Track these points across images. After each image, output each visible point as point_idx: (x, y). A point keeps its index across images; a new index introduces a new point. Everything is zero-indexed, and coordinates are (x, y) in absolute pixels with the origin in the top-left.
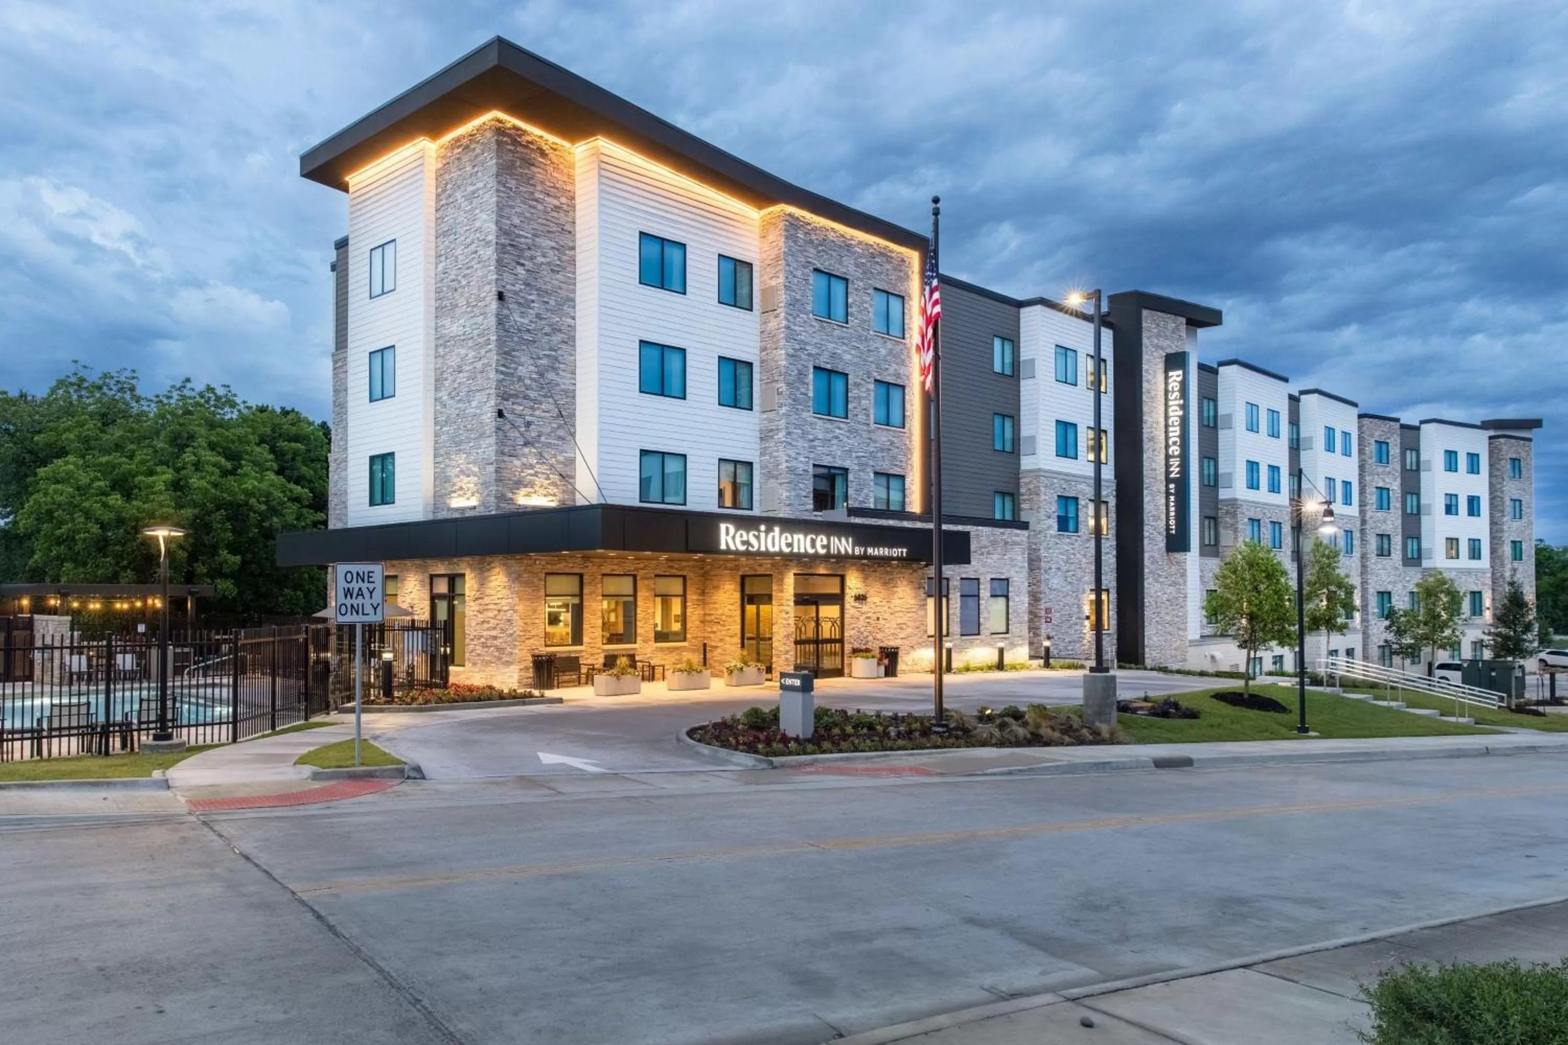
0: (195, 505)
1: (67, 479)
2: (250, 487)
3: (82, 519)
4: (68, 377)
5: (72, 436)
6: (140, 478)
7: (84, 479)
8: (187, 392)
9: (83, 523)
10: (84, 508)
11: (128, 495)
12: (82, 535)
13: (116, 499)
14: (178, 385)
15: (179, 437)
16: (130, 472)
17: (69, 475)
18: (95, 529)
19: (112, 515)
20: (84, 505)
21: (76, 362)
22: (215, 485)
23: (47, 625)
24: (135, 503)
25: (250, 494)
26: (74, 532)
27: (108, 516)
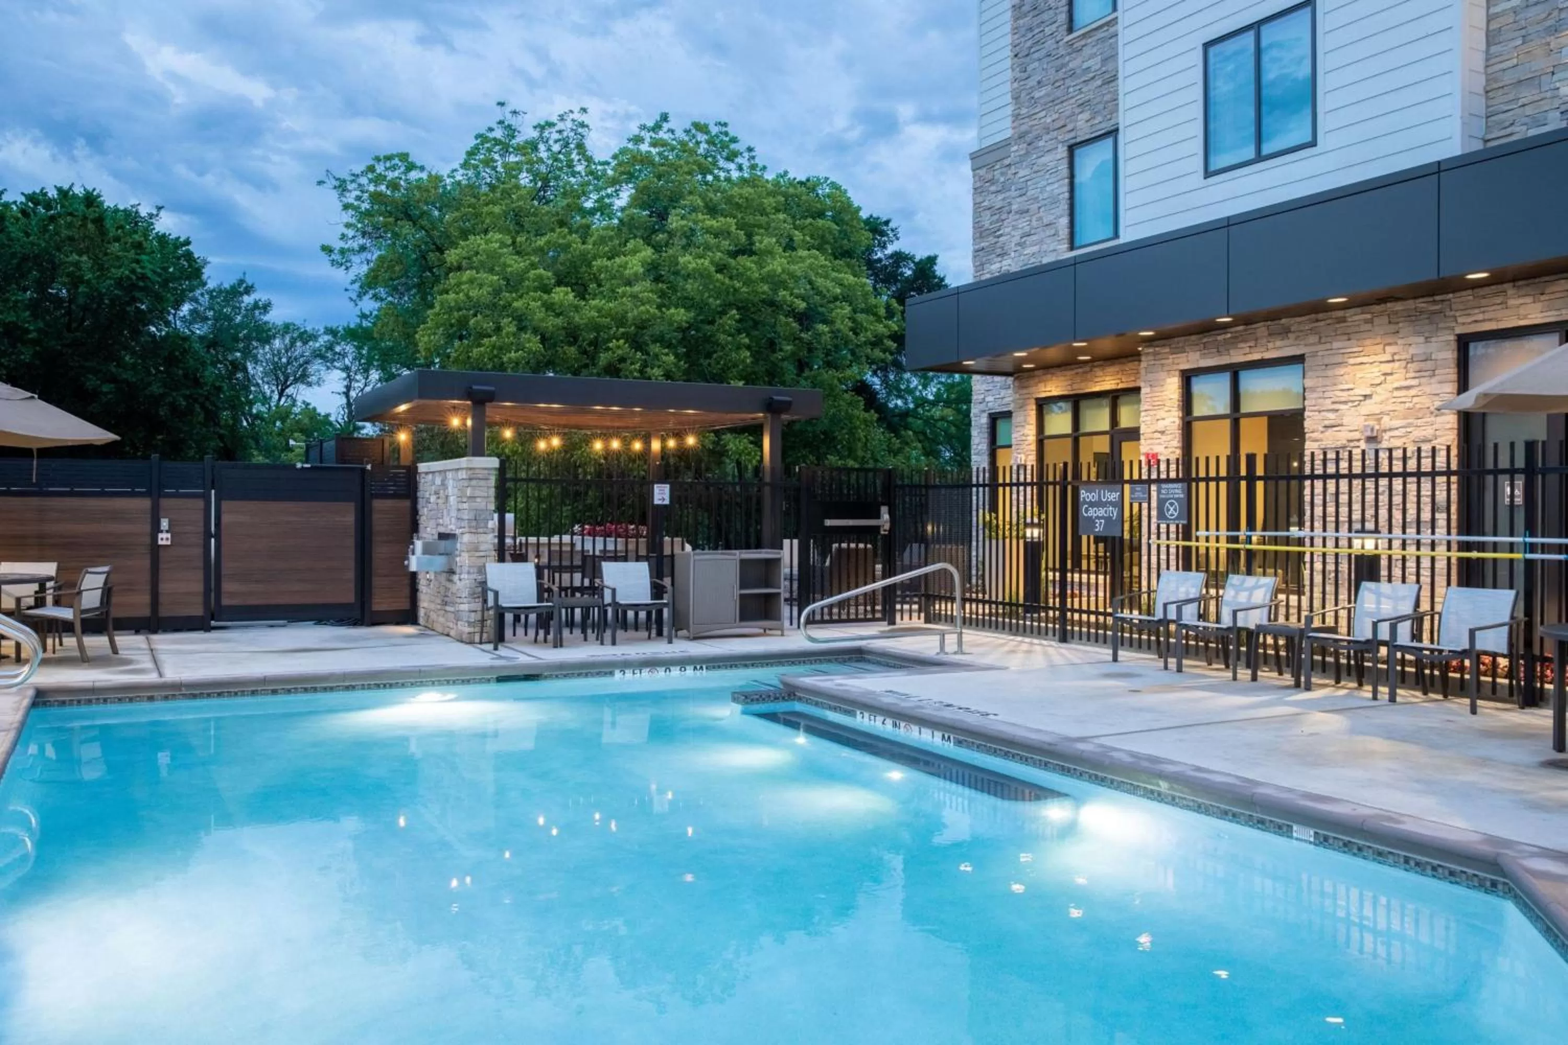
0: (687, 302)
1: (491, 263)
2: (779, 270)
3: (512, 329)
4: (491, 130)
5: (497, 209)
6: (597, 263)
7: (516, 264)
8: (663, 135)
9: (514, 335)
10: (516, 309)
11: (582, 292)
12: (513, 354)
13: (563, 295)
14: (650, 124)
15: (657, 199)
16: (583, 255)
17: (493, 256)
18: (533, 343)
19: (559, 321)
20: (515, 304)
21: (501, 104)
22: (721, 268)
23: (444, 484)
24: (593, 303)
25: (777, 282)
26: (501, 348)
27: (552, 323)
